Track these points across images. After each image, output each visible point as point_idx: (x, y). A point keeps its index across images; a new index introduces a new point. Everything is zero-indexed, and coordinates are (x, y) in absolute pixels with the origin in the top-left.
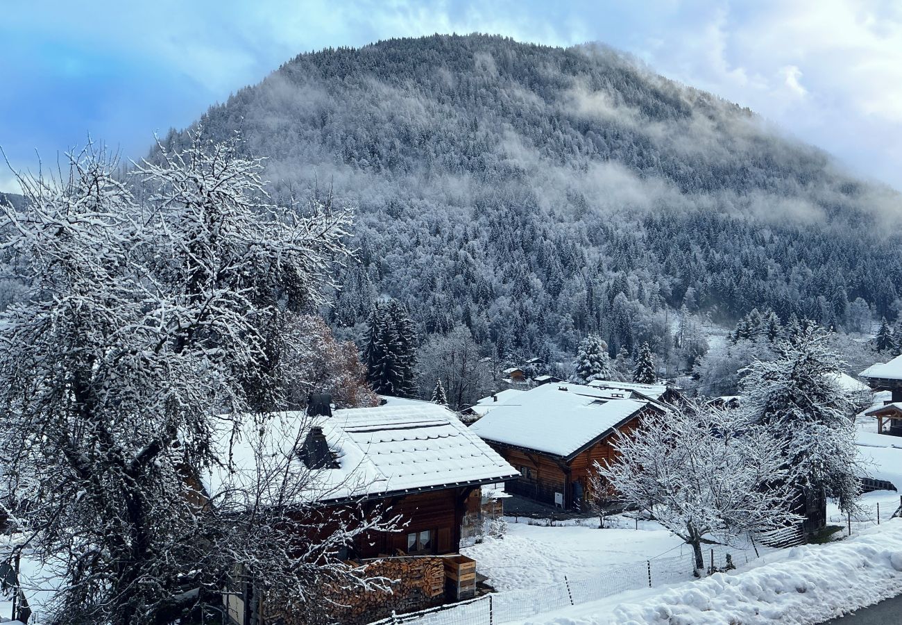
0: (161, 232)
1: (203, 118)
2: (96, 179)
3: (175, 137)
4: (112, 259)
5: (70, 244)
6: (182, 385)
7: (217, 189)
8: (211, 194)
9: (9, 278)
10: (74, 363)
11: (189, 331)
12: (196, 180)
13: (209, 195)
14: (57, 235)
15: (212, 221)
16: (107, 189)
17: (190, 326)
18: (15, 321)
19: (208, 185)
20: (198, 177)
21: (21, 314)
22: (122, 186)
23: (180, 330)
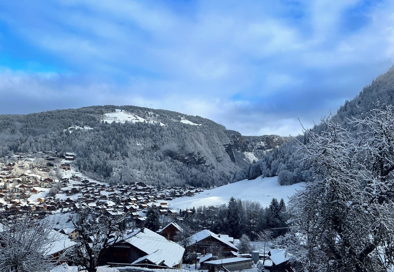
0: (366, 148)
1: (361, 93)
2: (334, 128)
3: (348, 104)
4: (345, 162)
5: (329, 157)
6: (386, 220)
7: (390, 126)
8: (388, 128)
9: (285, 169)
10: (334, 207)
11: (386, 194)
12: (378, 123)
13: (386, 129)
14: (323, 153)
15: (389, 141)
16: (338, 132)
17: (387, 192)
18: (308, 189)
19: (385, 124)
20: (379, 121)
21: (311, 186)
22: (345, 130)
23: (382, 194)
